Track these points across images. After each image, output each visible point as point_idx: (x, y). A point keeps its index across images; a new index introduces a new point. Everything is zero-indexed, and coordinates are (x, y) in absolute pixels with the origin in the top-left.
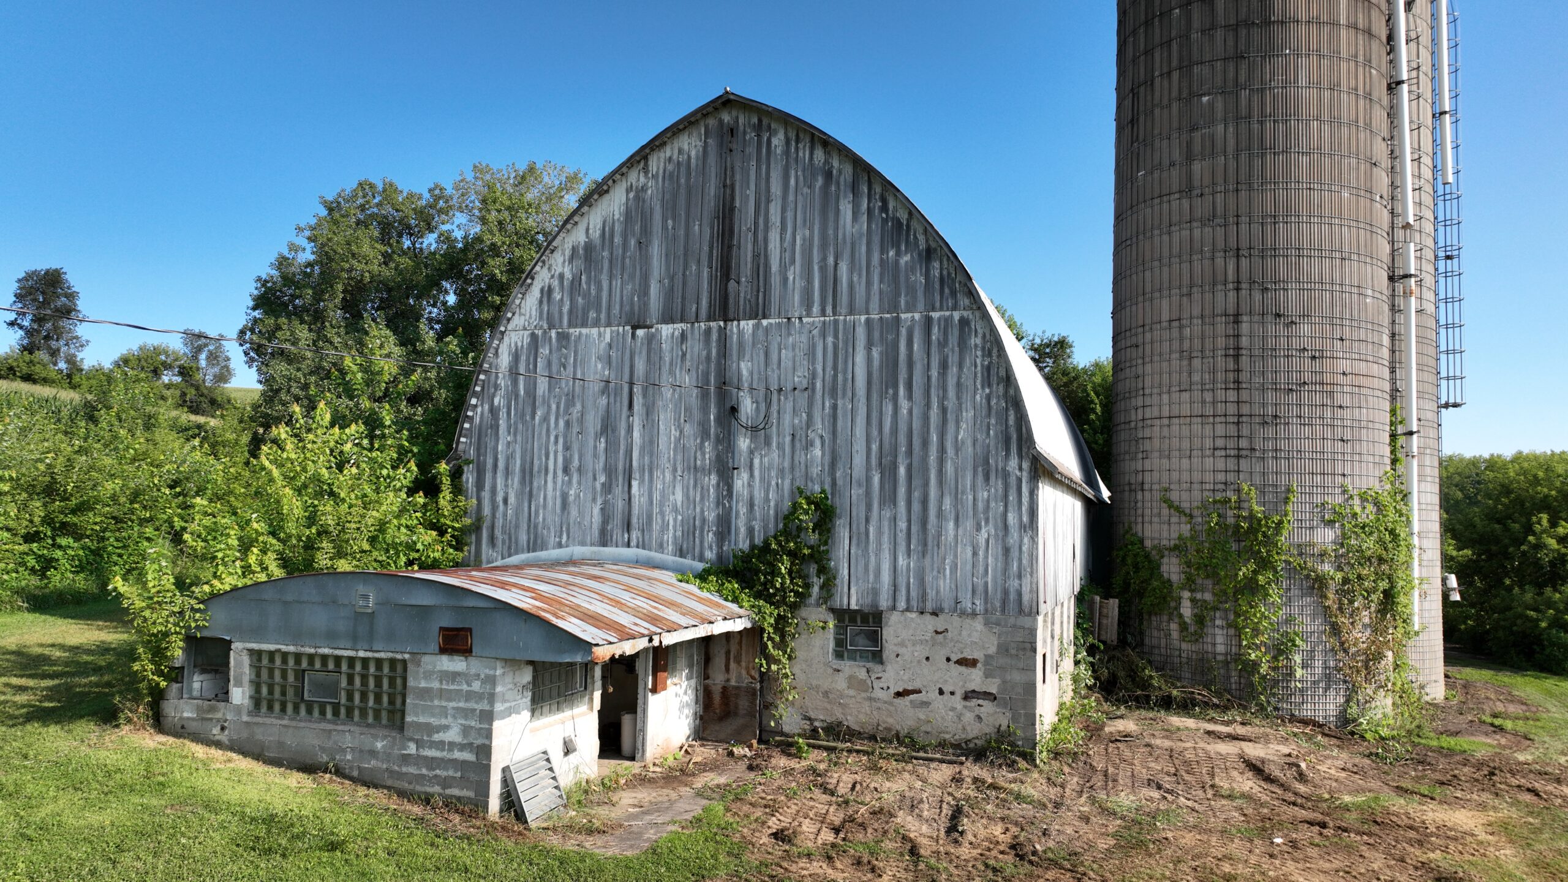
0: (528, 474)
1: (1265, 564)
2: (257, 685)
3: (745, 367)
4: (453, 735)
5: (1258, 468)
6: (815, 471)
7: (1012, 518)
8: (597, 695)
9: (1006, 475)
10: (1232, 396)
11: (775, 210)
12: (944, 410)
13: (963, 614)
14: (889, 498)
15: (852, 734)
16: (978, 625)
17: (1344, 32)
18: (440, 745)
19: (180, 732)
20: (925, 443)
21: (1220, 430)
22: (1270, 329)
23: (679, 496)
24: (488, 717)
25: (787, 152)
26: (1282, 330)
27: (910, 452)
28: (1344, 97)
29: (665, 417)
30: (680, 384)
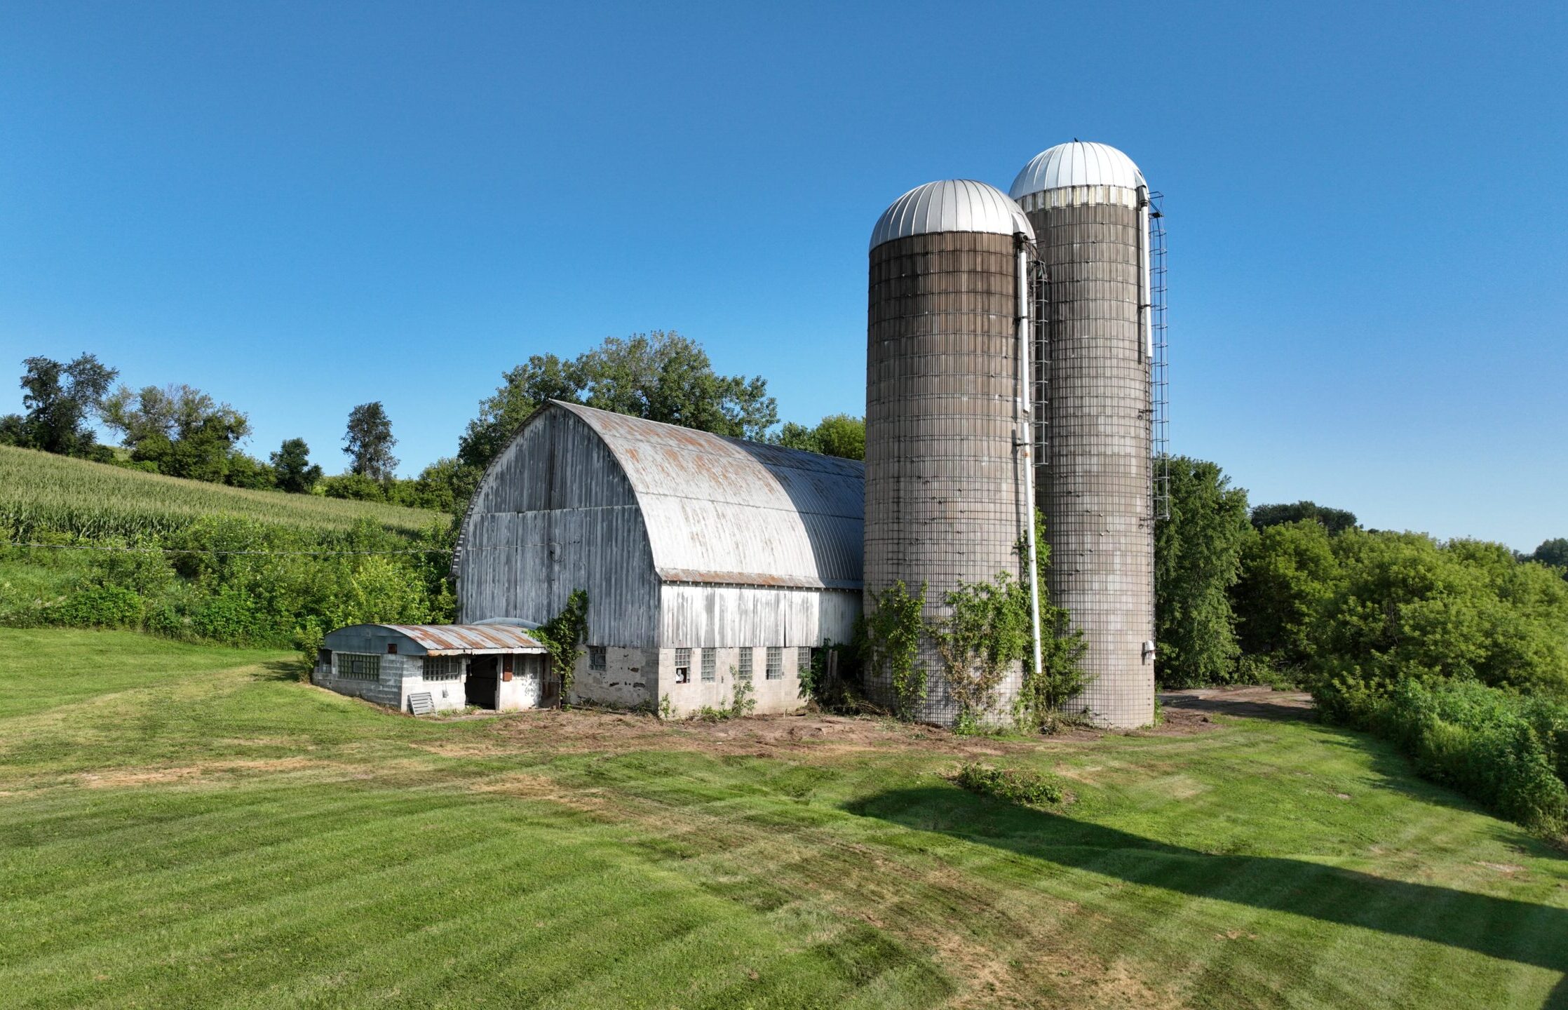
0: (480, 584)
1: (908, 629)
2: (340, 666)
3: (557, 531)
4: (391, 683)
5: (908, 571)
6: (582, 581)
7: (652, 602)
8: (464, 677)
9: (650, 583)
10: (896, 526)
11: (569, 455)
12: (629, 552)
13: (634, 647)
15: (594, 703)
16: (639, 652)
17: (964, 297)
18: (388, 686)
19: (318, 684)
20: (622, 567)
21: (890, 547)
22: (915, 485)
23: (533, 594)
24: (401, 676)
25: (574, 428)
26: (921, 486)
27: (616, 572)
28: (965, 337)
29: (529, 555)
30: (534, 540)
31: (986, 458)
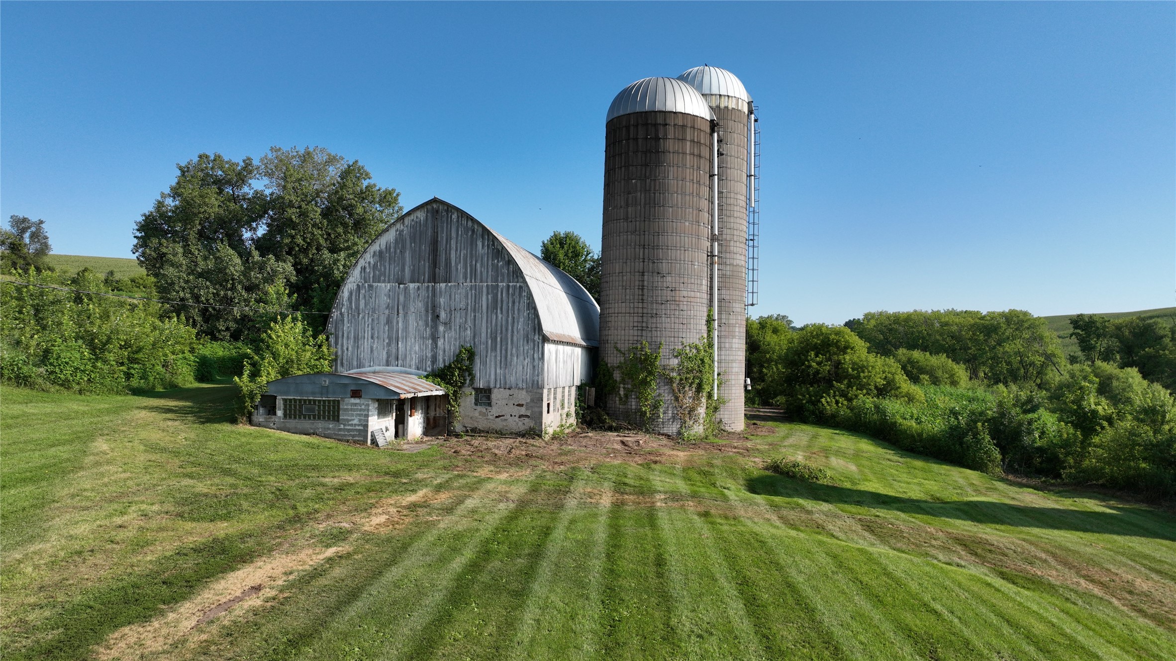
1: (650, 373)
2: (285, 410)
3: (442, 300)
4: (356, 422)
5: (649, 335)
6: (468, 339)
7: (536, 356)
8: (394, 414)
9: (534, 341)
10: (640, 305)
11: (453, 242)
12: (513, 318)
13: (519, 389)
14: (494, 349)
15: (480, 431)
16: (524, 392)
18: (352, 425)
19: (259, 425)
20: (507, 330)
21: (636, 319)
22: (656, 279)
23: (417, 348)
24: (367, 416)
25: (458, 221)
26: (660, 279)
27: (501, 333)
28: (688, 183)
29: (412, 319)
30: (417, 306)
31: (696, 263)
